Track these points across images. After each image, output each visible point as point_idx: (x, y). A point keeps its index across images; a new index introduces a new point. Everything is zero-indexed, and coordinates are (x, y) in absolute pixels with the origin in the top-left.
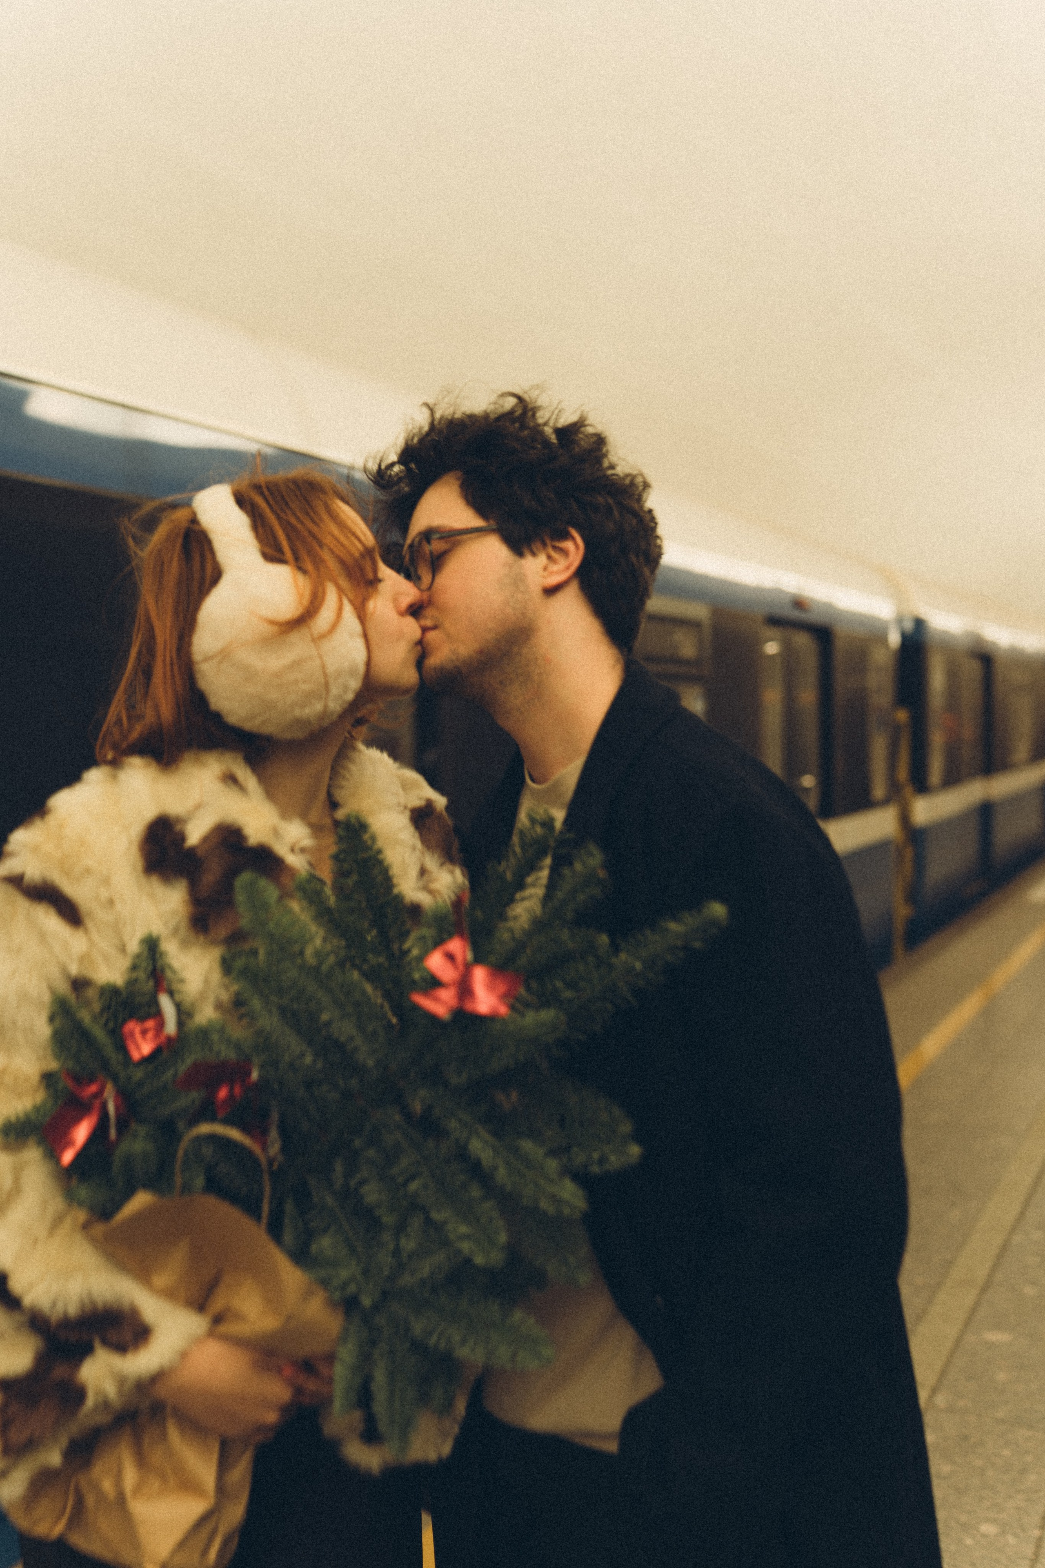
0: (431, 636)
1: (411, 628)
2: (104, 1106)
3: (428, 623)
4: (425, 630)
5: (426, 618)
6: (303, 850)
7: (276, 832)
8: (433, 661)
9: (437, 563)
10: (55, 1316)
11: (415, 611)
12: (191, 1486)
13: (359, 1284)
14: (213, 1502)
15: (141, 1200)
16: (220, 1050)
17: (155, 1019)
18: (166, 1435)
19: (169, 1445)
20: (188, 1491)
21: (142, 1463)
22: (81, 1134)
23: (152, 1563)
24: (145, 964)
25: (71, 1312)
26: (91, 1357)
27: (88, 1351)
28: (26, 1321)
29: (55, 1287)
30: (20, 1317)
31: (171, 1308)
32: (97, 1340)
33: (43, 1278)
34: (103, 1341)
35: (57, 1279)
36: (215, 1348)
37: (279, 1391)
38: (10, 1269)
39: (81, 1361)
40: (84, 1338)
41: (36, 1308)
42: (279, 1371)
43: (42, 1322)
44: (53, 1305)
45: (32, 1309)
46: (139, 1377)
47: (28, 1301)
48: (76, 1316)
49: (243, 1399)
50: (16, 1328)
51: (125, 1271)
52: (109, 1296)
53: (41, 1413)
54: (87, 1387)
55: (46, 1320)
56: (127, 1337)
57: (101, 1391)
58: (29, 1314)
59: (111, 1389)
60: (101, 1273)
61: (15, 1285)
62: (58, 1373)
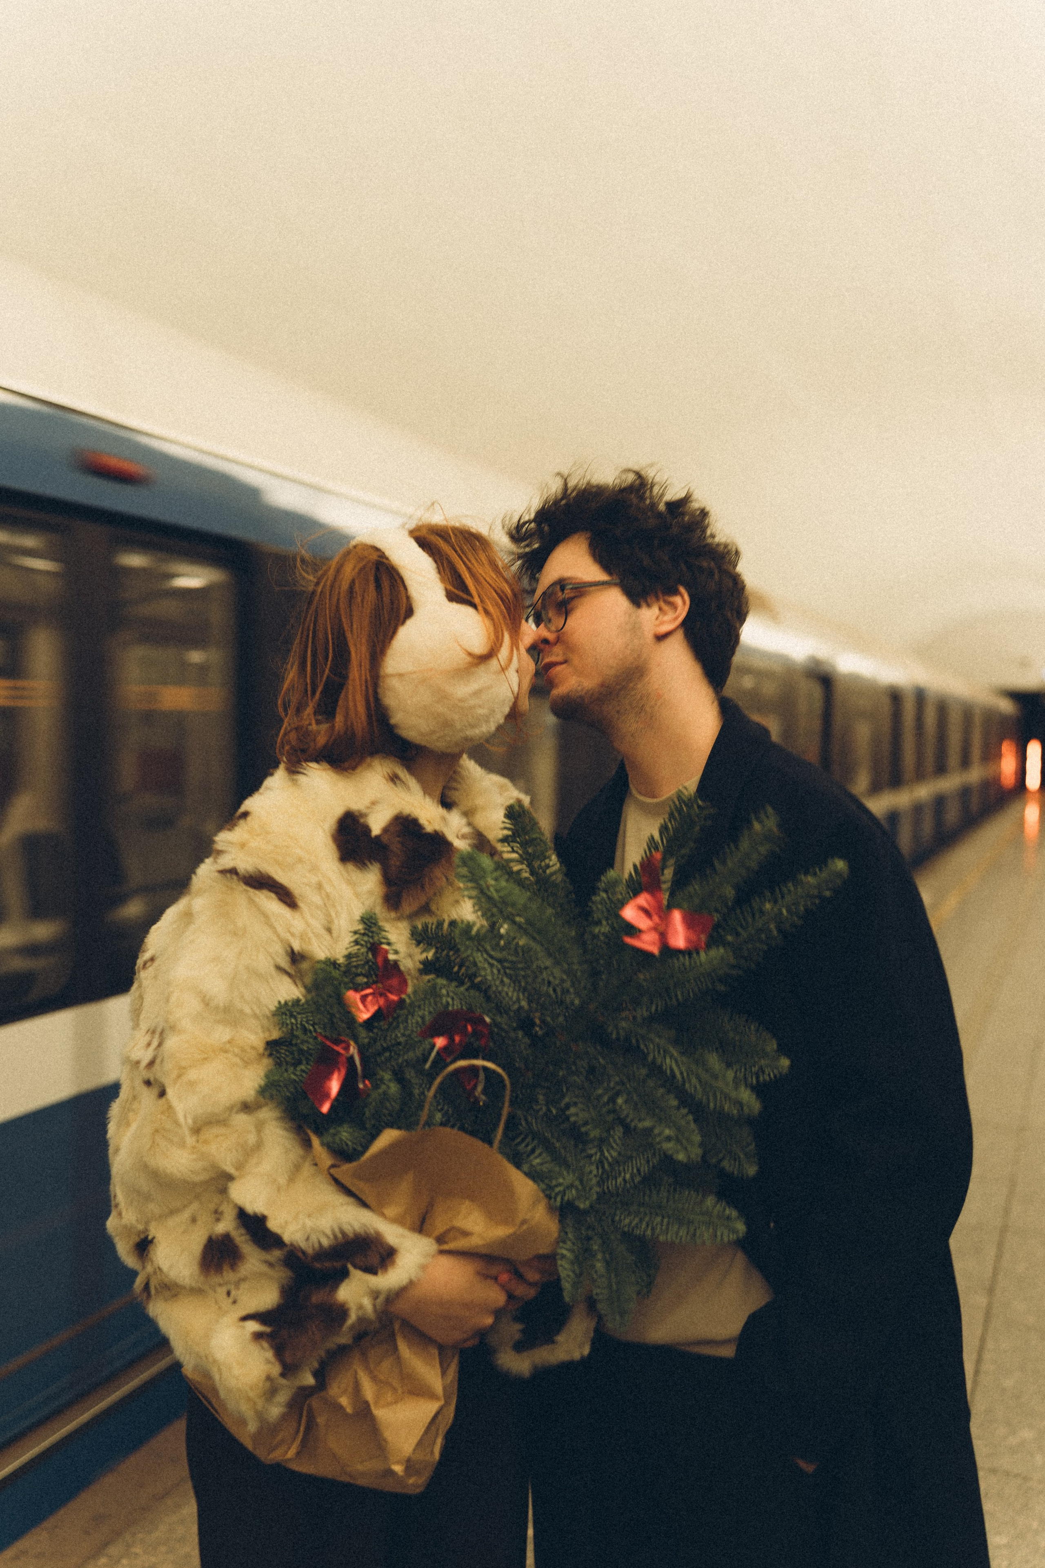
0: (560, 669)
2: (351, 1060)
3: (559, 659)
4: (553, 664)
5: (556, 654)
9: (566, 608)
10: (309, 1248)
12: (420, 1391)
13: (577, 1189)
14: (442, 1402)
15: (388, 1137)
16: (448, 1003)
17: (374, 986)
18: (396, 1349)
19: (399, 1358)
20: (418, 1395)
21: (374, 1379)
22: (335, 1086)
23: (398, 1463)
24: (366, 938)
25: (325, 1242)
26: (347, 1281)
27: (344, 1275)
28: (282, 1257)
29: (309, 1223)
30: (277, 1253)
31: (407, 1233)
32: (350, 1267)
33: (296, 1217)
34: (355, 1267)
35: (309, 1216)
36: (446, 1262)
37: (496, 1296)
38: (266, 1213)
39: (336, 1287)
40: (338, 1265)
41: (295, 1243)
42: (496, 1279)
43: (300, 1254)
44: (308, 1239)
45: (292, 1245)
46: (390, 1291)
47: (286, 1238)
48: (330, 1246)
49: (467, 1306)
50: (271, 1265)
51: (364, 1204)
52: (357, 1227)
53: (310, 1333)
54: (347, 1306)
55: (304, 1252)
56: (374, 1260)
57: (360, 1307)
58: (288, 1249)
59: (367, 1303)
60: (345, 1207)
61: (273, 1225)
62: (316, 1298)
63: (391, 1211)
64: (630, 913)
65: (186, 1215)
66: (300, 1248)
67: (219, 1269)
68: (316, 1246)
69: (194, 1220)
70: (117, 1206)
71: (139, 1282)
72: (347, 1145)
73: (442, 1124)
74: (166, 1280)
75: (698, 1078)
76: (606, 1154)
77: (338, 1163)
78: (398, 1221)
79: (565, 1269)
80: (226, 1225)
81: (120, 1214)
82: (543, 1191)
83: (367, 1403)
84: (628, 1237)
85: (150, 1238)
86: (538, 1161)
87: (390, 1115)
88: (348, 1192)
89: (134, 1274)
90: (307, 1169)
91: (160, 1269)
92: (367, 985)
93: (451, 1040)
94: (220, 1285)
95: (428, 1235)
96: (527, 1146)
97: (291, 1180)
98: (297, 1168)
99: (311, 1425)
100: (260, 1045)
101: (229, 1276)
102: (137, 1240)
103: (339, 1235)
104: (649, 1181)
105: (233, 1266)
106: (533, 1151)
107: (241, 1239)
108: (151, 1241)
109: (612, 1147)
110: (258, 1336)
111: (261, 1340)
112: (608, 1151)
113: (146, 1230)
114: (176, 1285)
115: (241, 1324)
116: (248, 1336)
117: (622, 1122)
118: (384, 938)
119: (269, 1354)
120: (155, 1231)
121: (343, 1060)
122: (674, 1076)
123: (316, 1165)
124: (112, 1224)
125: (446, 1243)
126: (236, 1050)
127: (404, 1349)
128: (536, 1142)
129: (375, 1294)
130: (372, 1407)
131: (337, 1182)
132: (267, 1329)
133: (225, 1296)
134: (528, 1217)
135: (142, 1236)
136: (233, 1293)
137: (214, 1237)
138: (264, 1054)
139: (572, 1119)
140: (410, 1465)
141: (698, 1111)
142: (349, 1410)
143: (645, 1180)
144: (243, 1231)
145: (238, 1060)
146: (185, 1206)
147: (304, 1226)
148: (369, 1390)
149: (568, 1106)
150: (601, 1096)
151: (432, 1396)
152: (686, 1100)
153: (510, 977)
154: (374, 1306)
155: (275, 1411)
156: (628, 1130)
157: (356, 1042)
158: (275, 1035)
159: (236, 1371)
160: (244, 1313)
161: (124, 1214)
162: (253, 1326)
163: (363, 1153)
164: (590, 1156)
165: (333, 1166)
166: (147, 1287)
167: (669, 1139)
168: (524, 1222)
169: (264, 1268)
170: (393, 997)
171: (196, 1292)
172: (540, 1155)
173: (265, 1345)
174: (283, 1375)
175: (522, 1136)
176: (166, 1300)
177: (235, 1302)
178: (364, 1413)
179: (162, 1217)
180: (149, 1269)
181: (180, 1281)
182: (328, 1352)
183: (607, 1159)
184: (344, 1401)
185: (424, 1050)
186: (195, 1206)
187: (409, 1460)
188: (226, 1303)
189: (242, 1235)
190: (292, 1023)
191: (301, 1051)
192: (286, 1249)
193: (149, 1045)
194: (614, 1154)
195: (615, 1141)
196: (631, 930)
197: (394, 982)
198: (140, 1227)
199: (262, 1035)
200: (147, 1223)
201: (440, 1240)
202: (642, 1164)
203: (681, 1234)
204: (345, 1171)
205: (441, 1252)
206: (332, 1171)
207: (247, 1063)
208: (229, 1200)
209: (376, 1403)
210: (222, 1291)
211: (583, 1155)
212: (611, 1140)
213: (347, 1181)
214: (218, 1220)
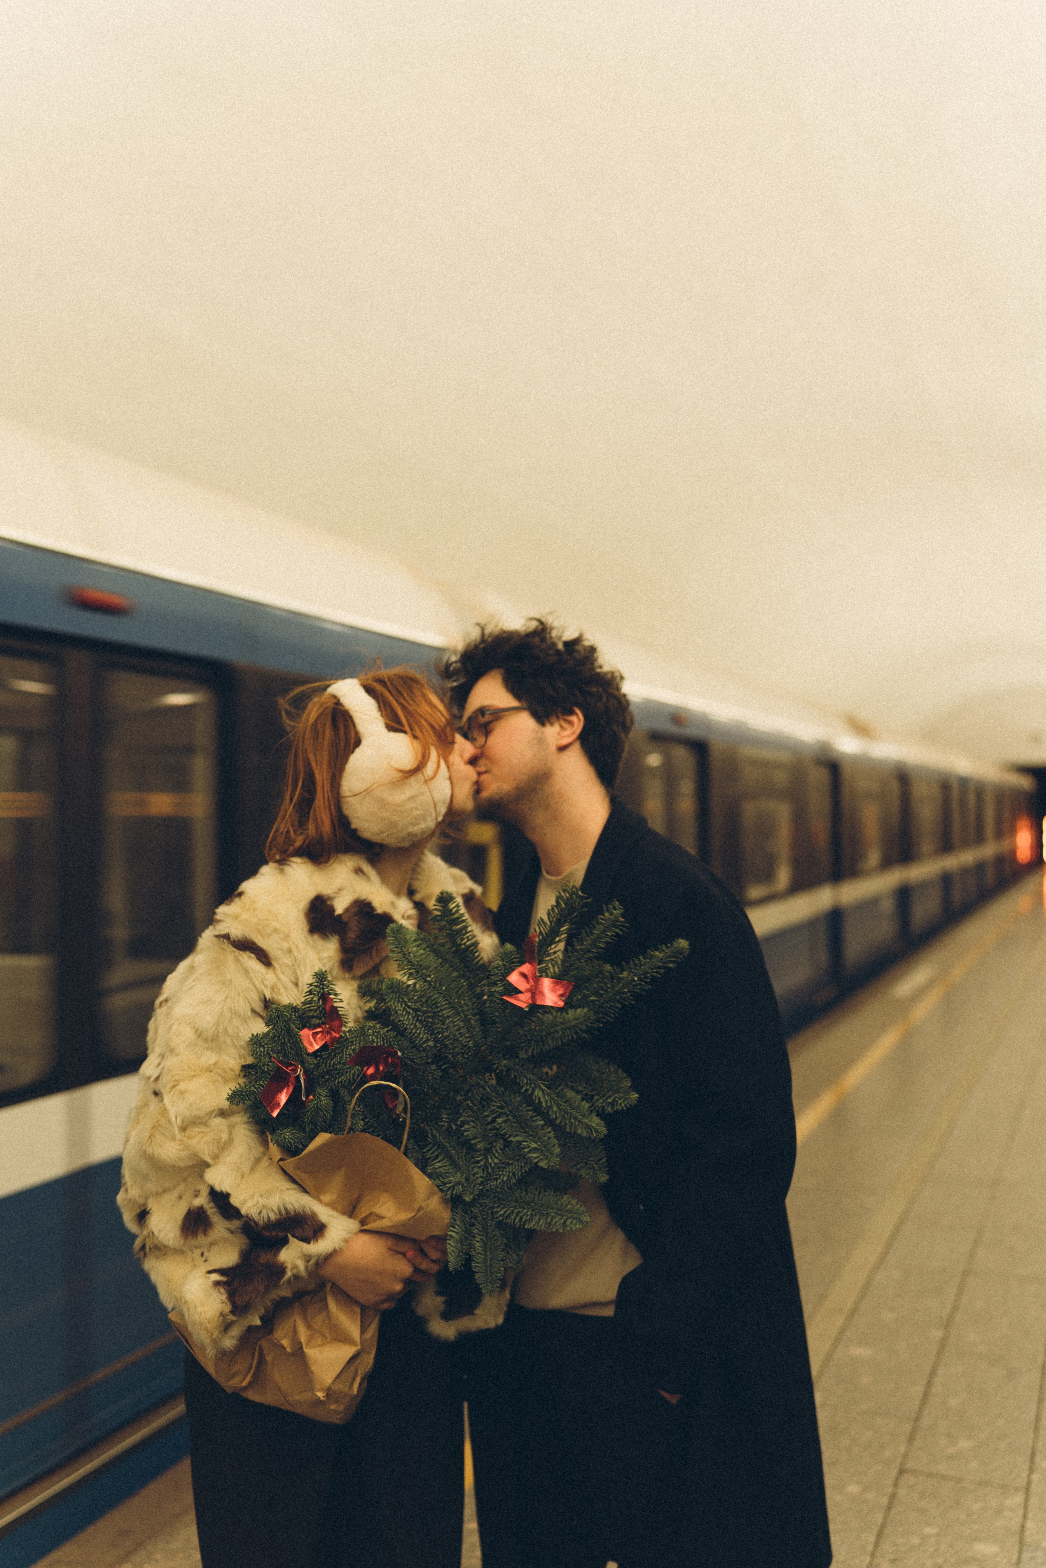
0: (484, 777)
1: (470, 773)
2: (298, 1078)
3: (482, 769)
4: (479, 774)
5: (480, 766)
6: (409, 917)
7: (393, 904)
8: (485, 794)
9: (487, 729)
10: (260, 1220)
11: (473, 761)
12: (343, 1338)
13: (463, 1186)
14: (359, 1347)
15: (322, 1138)
16: (373, 1040)
17: (323, 1026)
18: (327, 1306)
19: (329, 1312)
20: (341, 1341)
21: (309, 1327)
22: (283, 1098)
23: (321, 1390)
24: (318, 989)
25: (273, 1217)
26: (287, 1246)
27: (285, 1242)
28: (240, 1226)
29: (261, 1201)
30: (236, 1223)
31: (335, 1214)
32: (289, 1235)
33: (253, 1196)
34: (293, 1236)
35: (262, 1196)
36: (365, 1238)
37: (404, 1268)
38: (229, 1192)
39: (279, 1250)
40: (281, 1234)
41: (249, 1216)
42: (404, 1255)
43: (253, 1225)
44: (260, 1213)
45: (247, 1216)
46: (319, 1256)
47: (243, 1211)
48: (276, 1219)
49: (381, 1273)
50: (232, 1232)
51: (305, 1191)
52: (297, 1206)
53: (256, 1284)
54: (285, 1265)
55: (255, 1223)
56: (309, 1232)
57: (295, 1267)
58: (245, 1219)
59: (301, 1265)
60: (291, 1192)
61: (234, 1201)
62: (264, 1258)
63: (326, 1198)
64: (514, 978)
65: (175, 1194)
66: (254, 1219)
67: (195, 1234)
68: (266, 1219)
69: (180, 1198)
70: (125, 1184)
71: (138, 1243)
72: (290, 1143)
73: (363, 1131)
74: (156, 1242)
75: (558, 1106)
76: (490, 1161)
77: (285, 1157)
78: (332, 1205)
79: (452, 1246)
80: (202, 1201)
81: (127, 1190)
82: (438, 1187)
83: (301, 1343)
84: (500, 1225)
85: (148, 1209)
86: (439, 1164)
87: (325, 1122)
88: (294, 1181)
89: (134, 1237)
90: (265, 1163)
91: (153, 1233)
92: (319, 1026)
93: (377, 1068)
94: (196, 1247)
95: (355, 1218)
96: (432, 1153)
97: (253, 1169)
98: (258, 1160)
99: (262, 1361)
100: (237, 1068)
101: (201, 1239)
102: (139, 1211)
103: (283, 1212)
104: (523, 1182)
105: (205, 1233)
106: (437, 1157)
107: (211, 1210)
108: (148, 1213)
109: (494, 1155)
110: (217, 1284)
111: (219, 1287)
112: (491, 1158)
113: (145, 1204)
114: (165, 1247)
115: (208, 1275)
116: (210, 1283)
117: (503, 1137)
118: (331, 990)
119: (224, 1297)
120: (152, 1205)
121: (292, 1079)
122: (540, 1102)
123: (271, 1159)
124: (120, 1198)
125: (367, 1224)
126: (219, 1071)
127: (332, 1305)
128: (439, 1151)
129: (307, 1258)
130: (304, 1346)
131: (285, 1172)
132: (224, 1279)
133: (200, 1255)
134: (424, 1204)
135: (143, 1209)
136: (206, 1254)
137: (192, 1209)
138: (239, 1075)
139: (466, 1134)
140: (329, 1392)
141: (559, 1130)
142: (289, 1350)
143: (519, 1182)
144: (212, 1205)
145: (219, 1078)
146: (174, 1187)
147: (258, 1201)
148: (303, 1335)
149: (464, 1123)
150: (488, 1116)
151: (351, 1342)
152: (550, 1122)
153: (421, 1022)
154: (306, 1267)
155: (229, 1343)
156: (507, 1144)
157: (303, 1066)
158: (250, 1060)
159: (200, 1309)
160: (211, 1268)
161: (129, 1191)
162: (216, 1277)
163: (302, 1150)
164: (478, 1162)
165: (281, 1160)
166: (143, 1247)
167: (535, 1150)
168: (420, 1208)
169: (227, 1234)
170: (334, 1034)
171: (179, 1252)
172: (442, 1160)
173: (222, 1290)
174: (232, 1312)
175: (431, 1145)
176: (158, 1258)
177: (206, 1261)
178: (299, 1353)
179: (158, 1194)
180: (145, 1233)
181: (166, 1243)
182: (272, 1300)
183: (490, 1164)
184: (285, 1342)
185: (354, 1074)
186: (182, 1187)
187: (329, 1389)
188: (199, 1261)
189: (211, 1208)
190: (261, 1051)
191: (263, 1072)
192: (242, 1220)
193: (159, 1064)
194: (496, 1161)
195: (496, 1151)
196: (514, 991)
197: (336, 1023)
198: (141, 1201)
199: (239, 1061)
200: (147, 1198)
201: (363, 1222)
202: (516, 1168)
203: (541, 1223)
204: (290, 1163)
205: (362, 1231)
206: (280, 1163)
207: (226, 1081)
208: (205, 1182)
209: (307, 1344)
210: (198, 1252)
211: (473, 1160)
212: (494, 1150)
213: (290, 1170)
214: (196, 1196)
